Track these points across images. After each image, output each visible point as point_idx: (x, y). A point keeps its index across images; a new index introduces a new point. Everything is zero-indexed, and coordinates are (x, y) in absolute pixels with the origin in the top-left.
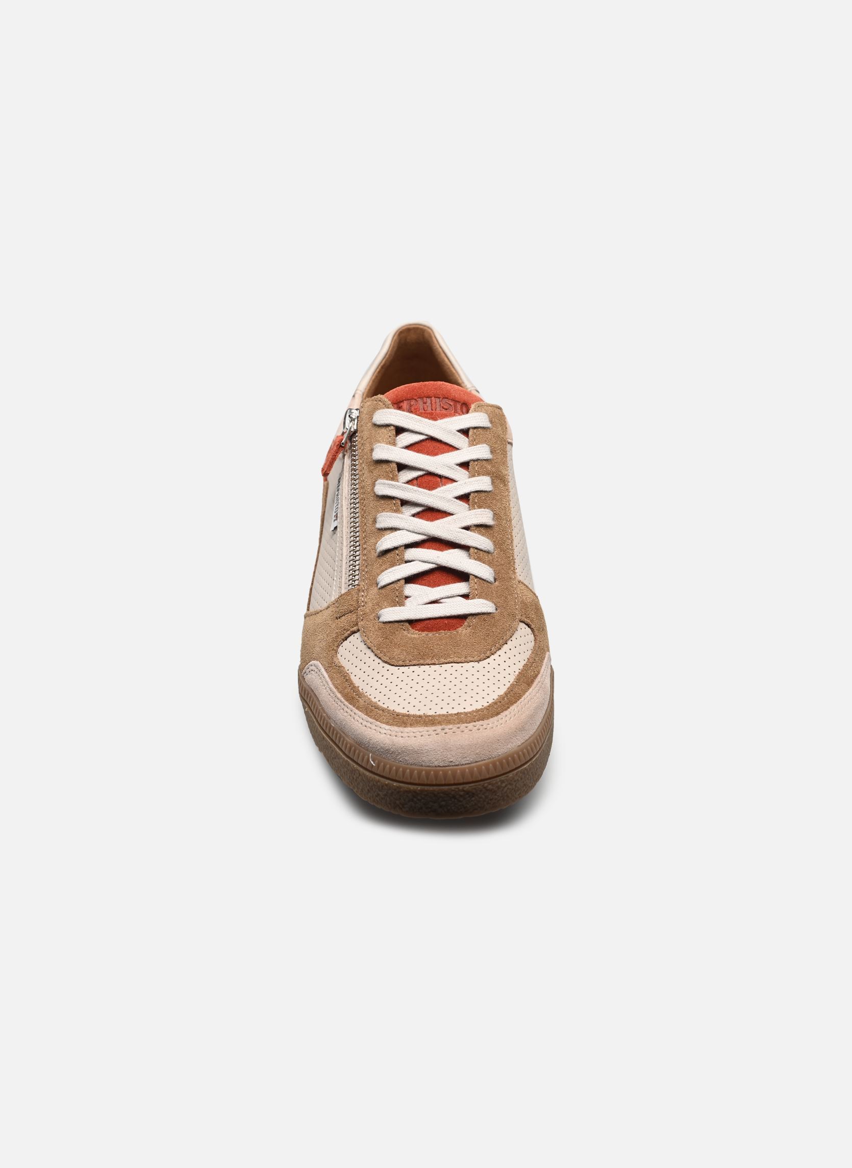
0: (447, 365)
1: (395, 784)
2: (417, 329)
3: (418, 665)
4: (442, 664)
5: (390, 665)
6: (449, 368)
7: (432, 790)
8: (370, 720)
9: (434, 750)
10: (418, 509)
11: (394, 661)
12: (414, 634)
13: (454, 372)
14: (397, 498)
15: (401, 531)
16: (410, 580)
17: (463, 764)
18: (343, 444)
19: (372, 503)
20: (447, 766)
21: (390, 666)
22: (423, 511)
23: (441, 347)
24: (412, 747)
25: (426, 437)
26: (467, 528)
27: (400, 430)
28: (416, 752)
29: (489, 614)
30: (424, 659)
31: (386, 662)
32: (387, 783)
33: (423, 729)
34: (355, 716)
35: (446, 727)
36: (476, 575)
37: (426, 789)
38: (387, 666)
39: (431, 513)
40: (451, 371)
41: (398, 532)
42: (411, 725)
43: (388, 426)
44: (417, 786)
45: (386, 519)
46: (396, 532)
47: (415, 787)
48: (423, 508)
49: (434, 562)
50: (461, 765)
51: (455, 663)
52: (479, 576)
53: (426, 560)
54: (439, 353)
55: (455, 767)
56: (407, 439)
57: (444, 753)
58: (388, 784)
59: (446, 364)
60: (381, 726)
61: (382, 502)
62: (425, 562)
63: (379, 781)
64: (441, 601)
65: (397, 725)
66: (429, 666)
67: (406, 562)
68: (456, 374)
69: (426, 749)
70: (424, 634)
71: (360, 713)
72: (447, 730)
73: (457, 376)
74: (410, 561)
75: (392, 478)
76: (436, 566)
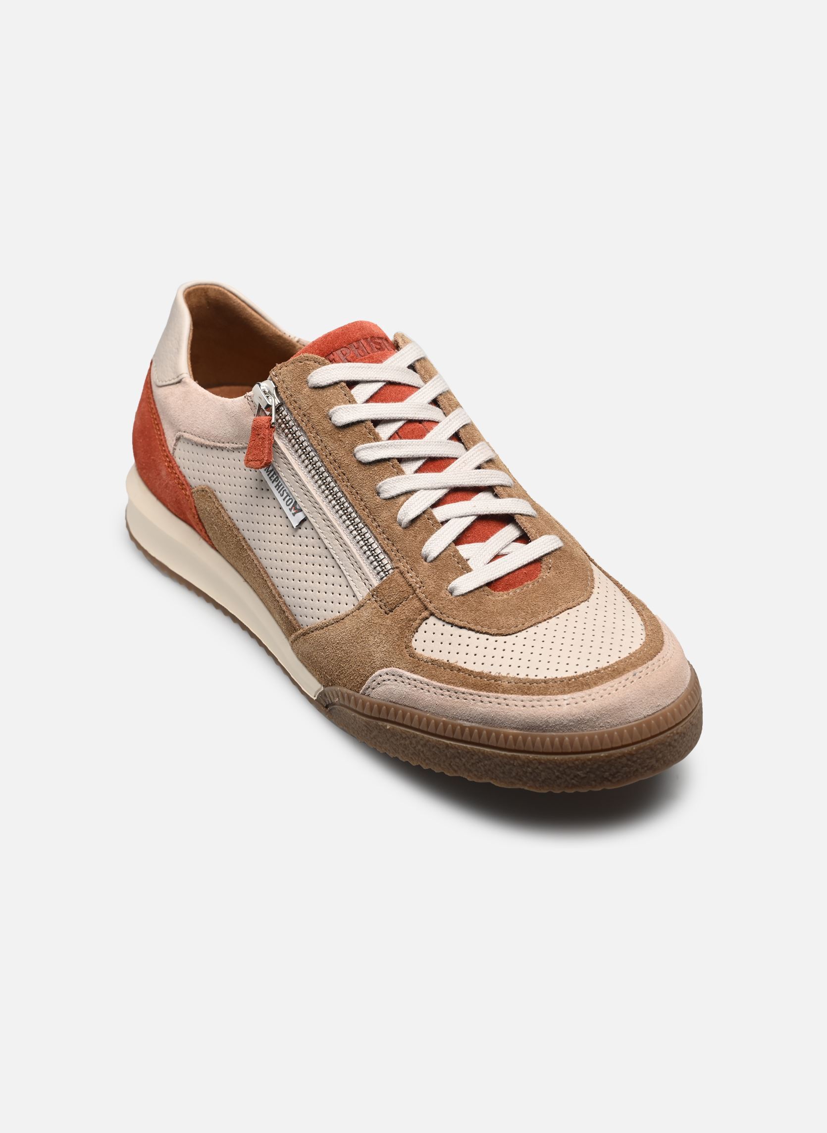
0: (258, 319)
1: (602, 755)
2: (197, 290)
3: (535, 624)
4: (557, 615)
5: (503, 635)
6: (261, 322)
7: (649, 745)
8: (535, 697)
9: (638, 699)
10: (419, 463)
11: (503, 631)
12: (501, 596)
13: (269, 324)
14: (393, 458)
15: (418, 492)
16: (458, 541)
17: (669, 705)
18: (273, 423)
19: (360, 474)
20: (655, 712)
21: (504, 637)
22: (424, 464)
23: (243, 301)
24: (613, 705)
25: (384, 383)
26: (479, 467)
27: (352, 384)
28: (620, 709)
29: (560, 548)
30: (536, 617)
31: (497, 635)
32: (590, 757)
33: (615, 683)
34: (507, 702)
35: (636, 671)
36: (522, 512)
37: (642, 746)
38: (501, 639)
39: (434, 463)
40: (264, 325)
41: (416, 494)
42: (596, 684)
43: (336, 383)
44: (632, 747)
45: (391, 486)
46: (414, 496)
47: (629, 748)
48: (424, 461)
49: (473, 513)
50: (668, 706)
51: (568, 609)
52: (525, 513)
53: (461, 515)
54: (244, 308)
55: (664, 711)
56: (361, 393)
57: (649, 699)
58: (593, 757)
59: (255, 318)
60: (556, 699)
61: (376, 468)
62: (462, 517)
63: (577, 760)
64: (503, 552)
65: (576, 690)
66: (545, 622)
67: (443, 523)
68: (271, 326)
69: (629, 702)
70: (511, 592)
71: (513, 696)
72: (638, 675)
73: (274, 328)
74: (447, 521)
75: (374, 439)
76: (476, 517)
